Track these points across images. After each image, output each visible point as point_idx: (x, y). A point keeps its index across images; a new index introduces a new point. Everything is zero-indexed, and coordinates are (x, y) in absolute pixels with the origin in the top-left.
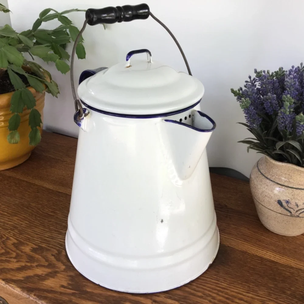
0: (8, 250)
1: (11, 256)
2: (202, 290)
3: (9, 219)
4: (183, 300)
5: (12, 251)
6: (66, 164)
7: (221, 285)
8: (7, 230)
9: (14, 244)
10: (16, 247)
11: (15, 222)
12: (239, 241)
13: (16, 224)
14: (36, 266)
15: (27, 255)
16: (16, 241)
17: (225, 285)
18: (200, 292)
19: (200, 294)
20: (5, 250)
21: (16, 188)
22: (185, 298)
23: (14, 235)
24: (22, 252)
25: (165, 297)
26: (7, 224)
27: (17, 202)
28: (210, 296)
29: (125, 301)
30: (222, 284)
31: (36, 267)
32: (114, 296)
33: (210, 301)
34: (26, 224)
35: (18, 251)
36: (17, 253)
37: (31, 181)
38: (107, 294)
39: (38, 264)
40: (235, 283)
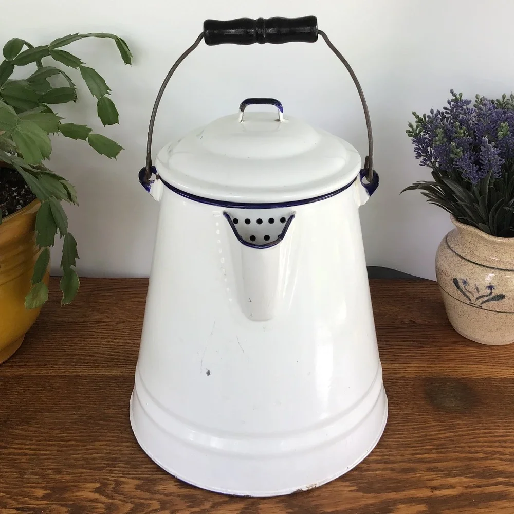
0: (136, 501)
1: (152, 509)
2: (480, 449)
3: (87, 449)
4: (466, 472)
5: (146, 499)
6: (107, 325)
7: (496, 432)
8: (102, 469)
9: (138, 487)
10: (148, 491)
11: (105, 451)
12: (470, 366)
13: (109, 453)
14: (212, 507)
15: (179, 496)
16: (137, 482)
17: (500, 431)
18: (479, 453)
19: (481, 455)
20: (132, 503)
21: (49, 394)
22: (468, 468)
23: (125, 473)
24: (166, 495)
25: (442, 477)
26: (94, 459)
27: (75, 417)
28: (496, 453)
29: (395, 504)
30: (496, 430)
31: (212, 509)
32: (371, 505)
33: (501, 459)
34: (128, 447)
35: (157, 497)
36: (158, 500)
37: (67, 373)
38: (360, 505)
39: (211, 503)
40: (510, 425)
